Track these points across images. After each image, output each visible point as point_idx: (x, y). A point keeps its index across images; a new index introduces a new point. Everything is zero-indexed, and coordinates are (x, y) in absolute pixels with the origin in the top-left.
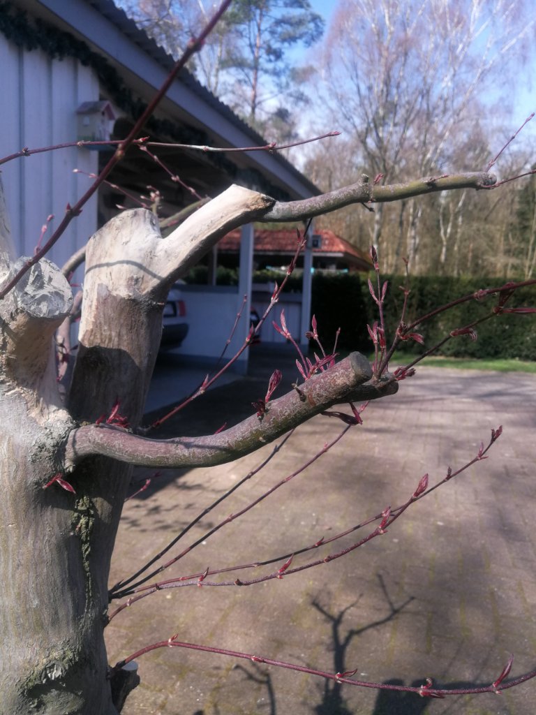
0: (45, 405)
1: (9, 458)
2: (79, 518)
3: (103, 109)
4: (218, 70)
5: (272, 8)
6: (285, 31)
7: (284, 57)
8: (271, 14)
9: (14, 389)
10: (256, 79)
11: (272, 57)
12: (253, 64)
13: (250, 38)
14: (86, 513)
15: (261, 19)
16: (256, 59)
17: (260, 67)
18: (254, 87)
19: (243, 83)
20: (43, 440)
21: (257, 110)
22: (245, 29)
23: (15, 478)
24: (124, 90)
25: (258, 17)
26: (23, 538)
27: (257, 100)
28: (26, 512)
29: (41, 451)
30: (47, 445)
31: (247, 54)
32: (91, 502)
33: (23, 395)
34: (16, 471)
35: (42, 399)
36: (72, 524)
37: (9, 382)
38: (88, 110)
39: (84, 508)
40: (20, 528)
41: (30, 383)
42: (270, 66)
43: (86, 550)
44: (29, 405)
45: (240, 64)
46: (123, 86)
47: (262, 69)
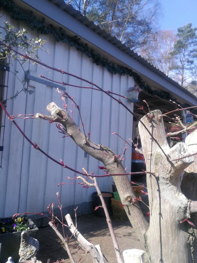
0: (179, 193)
1: (170, 210)
2: (190, 236)
3: (136, 89)
4: (168, 71)
5: (189, 47)
6: (194, 54)
7: (194, 63)
8: (188, 49)
9: (171, 186)
10: (183, 72)
11: (190, 63)
12: (182, 67)
13: (180, 59)
14: (192, 234)
15: (184, 52)
16: (183, 65)
17: (184, 68)
18: (182, 75)
19: (178, 74)
20: (180, 205)
21: (184, 83)
22: (179, 56)
23: (172, 218)
24: (142, 82)
25: (183, 52)
26: (174, 240)
27: (184, 79)
28: (175, 231)
29: (180, 209)
30: (182, 207)
31: (179, 64)
32: (193, 230)
33: (173, 188)
34: (172, 215)
35: (178, 190)
36: (188, 238)
37: (169, 183)
38: (132, 90)
39: (191, 232)
40: (173, 237)
41: (175, 184)
42: (189, 67)
43: (192, 249)
44: (175, 192)
45: (177, 68)
46: (142, 81)
47: (185, 69)
